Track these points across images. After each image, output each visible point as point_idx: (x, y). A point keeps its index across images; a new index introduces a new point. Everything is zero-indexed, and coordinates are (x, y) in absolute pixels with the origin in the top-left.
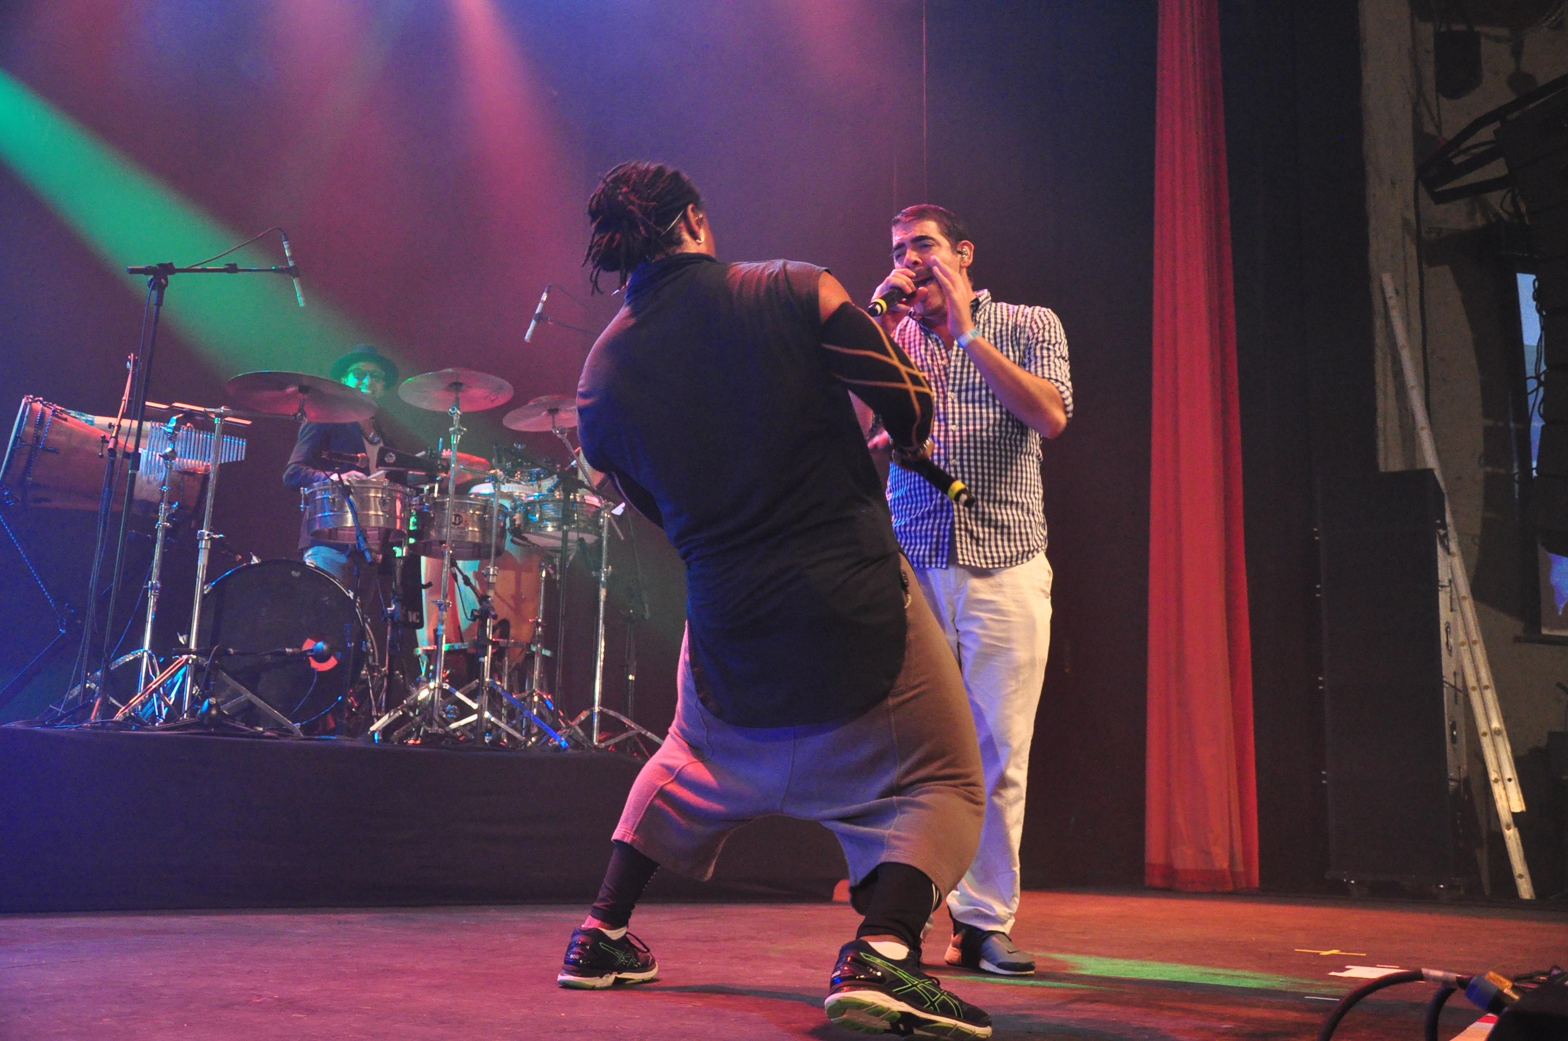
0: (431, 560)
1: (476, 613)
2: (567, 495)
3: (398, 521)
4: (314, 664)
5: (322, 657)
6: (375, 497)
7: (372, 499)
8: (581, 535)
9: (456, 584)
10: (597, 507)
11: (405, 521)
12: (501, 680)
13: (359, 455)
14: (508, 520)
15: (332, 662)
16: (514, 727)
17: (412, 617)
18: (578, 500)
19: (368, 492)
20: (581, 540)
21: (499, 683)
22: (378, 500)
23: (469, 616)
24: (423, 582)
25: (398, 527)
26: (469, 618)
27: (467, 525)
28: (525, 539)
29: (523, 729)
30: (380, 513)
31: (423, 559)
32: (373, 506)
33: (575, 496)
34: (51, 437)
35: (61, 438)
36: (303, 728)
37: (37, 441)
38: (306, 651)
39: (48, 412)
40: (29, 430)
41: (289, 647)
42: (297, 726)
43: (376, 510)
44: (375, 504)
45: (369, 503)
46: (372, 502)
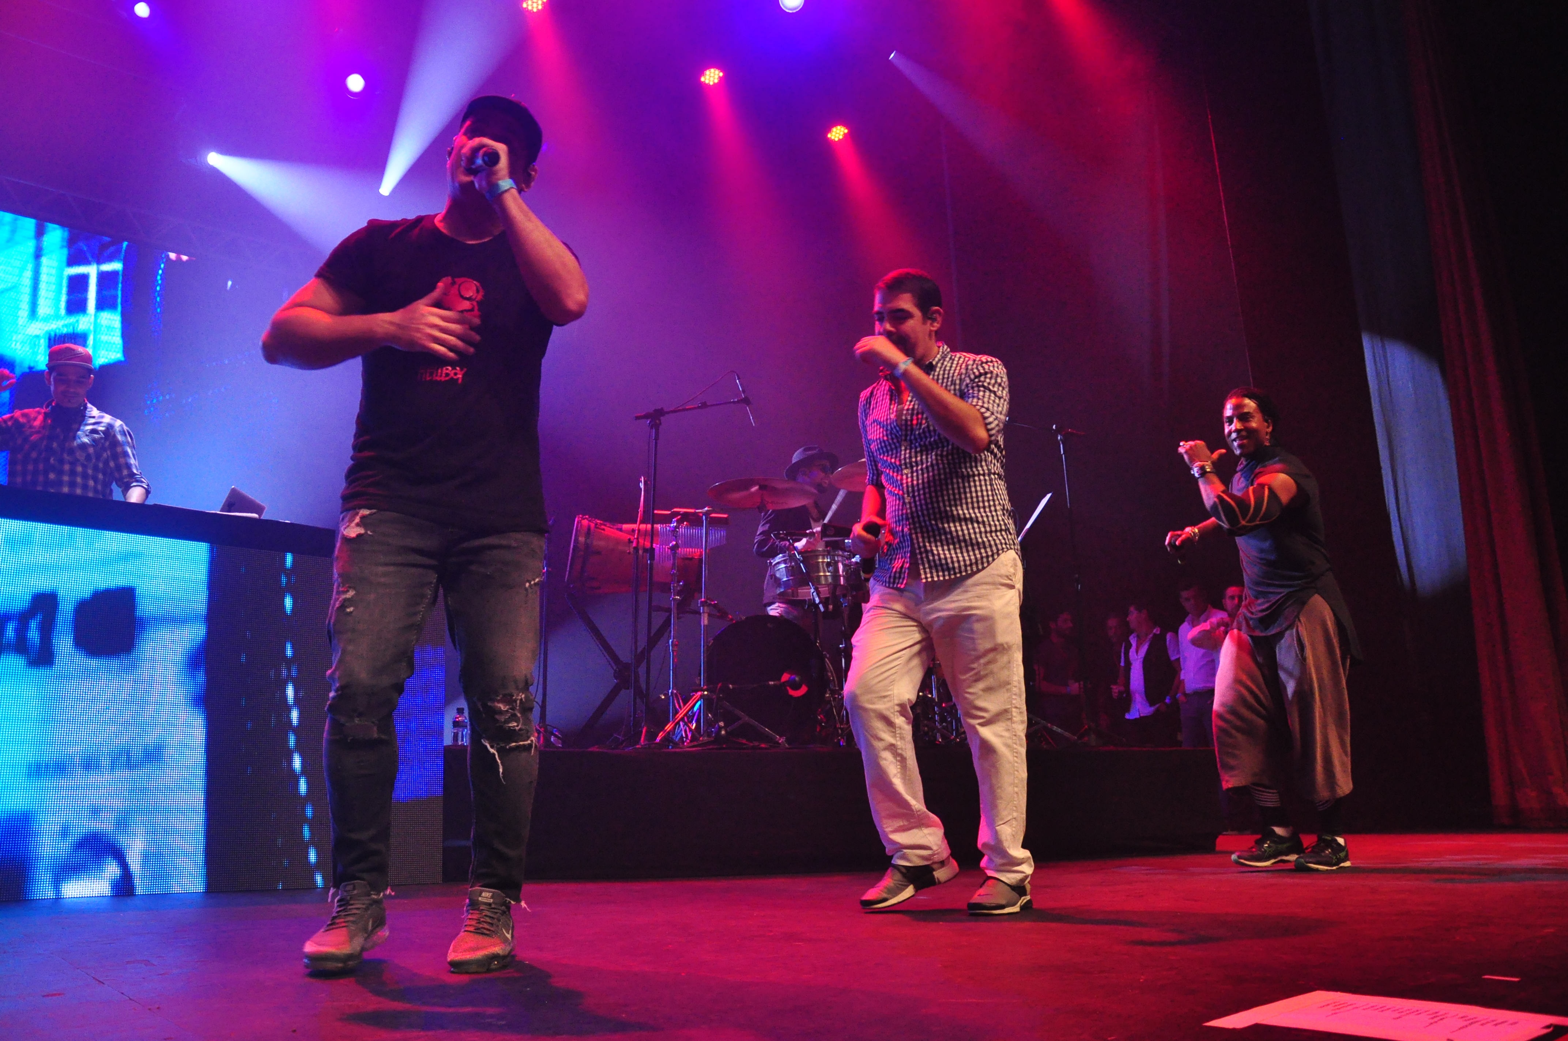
3: (841, 578)
4: (792, 693)
5: (796, 687)
6: (823, 562)
13: (807, 531)
15: (803, 690)
19: (818, 559)
21: (930, 696)
22: (825, 564)
25: (842, 583)
30: (828, 574)
34: (595, 543)
35: (602, 543)
36: (787, 741)
37: (587, 546)
38: (784, 682)
39: (592, 525)
40: (582, 539)
41: (771, 681)
42: (783, 739)
43: (824, 572)
44: (823, 567)
45: (818, 567)
46: (821, 566)
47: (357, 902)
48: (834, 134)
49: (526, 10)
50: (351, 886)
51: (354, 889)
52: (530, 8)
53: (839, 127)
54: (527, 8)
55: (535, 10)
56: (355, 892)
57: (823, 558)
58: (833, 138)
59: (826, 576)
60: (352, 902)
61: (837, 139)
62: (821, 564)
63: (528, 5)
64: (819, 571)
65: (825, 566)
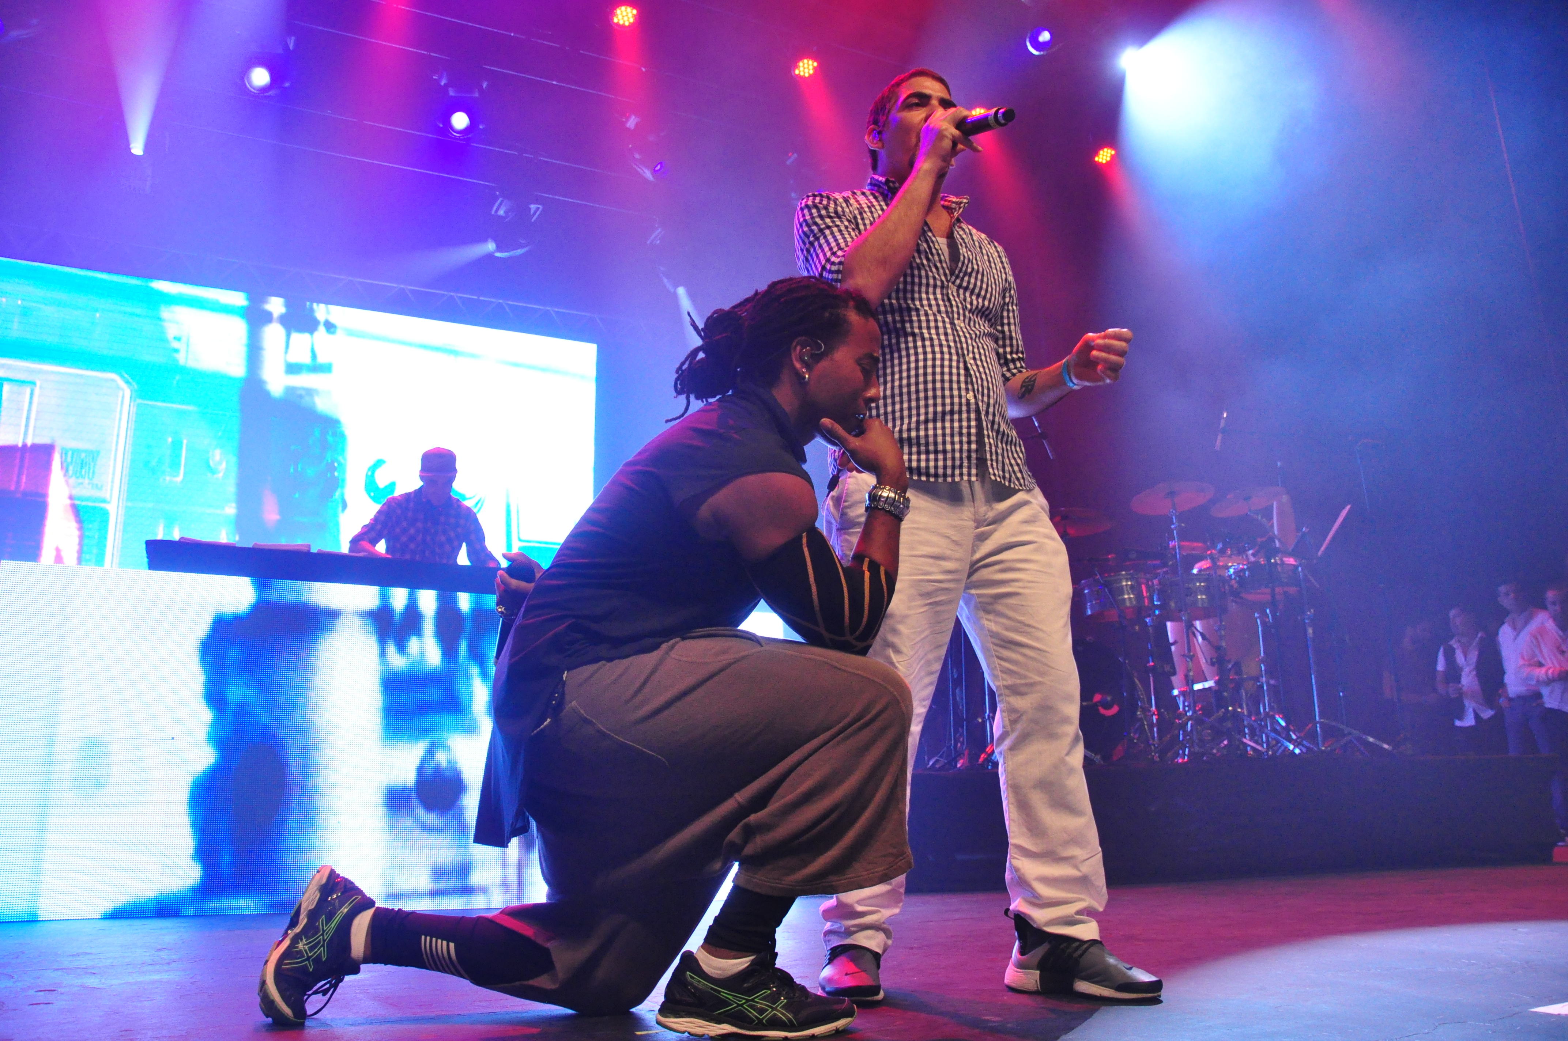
0: (1174, 623)
1: (1214, 660)
2: (1269, 560)
3: (1146, 600)
4: (1102, 711)
5: (1108, 706)
6: (1127, 585)
8: (1285, 589)
9: (1195, 639)
10: (1294, 565)
11: (1151, 599)
12: (1241, 707)
13: (1110, 557)
14: (1227, 587)
15: (1115, 709)
16: (1256, 742)
17: (1167, 668)
18: (1279, 562)
20: (1285, 593)
21: (1239, 710)
22: (1128, 587)
23: (1209, 661)
24: (1171, 640)
25: (1146, 604)
26: (1209, 663)
27: (1197, 595)
28: (1241, 598)
29: (1263, 742)
30: (1132, 596)
31: (1169, 624)
32: (1126, 591)
33: (1275, 559)
38: (1096, 702)
42: (1099, 757)
43: (1129, 594)
45: (1122, 589)
46: (1125, 589)
48: (1101, 156)
49: (799, 76)
52: (802, 74)
53: (1106, 150)
54: (799, 74)
55: (807, 75)
57: (1127, 582)
58: (1100, 161)
59: (1130, 598)
61: (1104, 162)
62: (1125, 587)
63: (800, 72)
64: (1123, 594)
65: (1129, 590)
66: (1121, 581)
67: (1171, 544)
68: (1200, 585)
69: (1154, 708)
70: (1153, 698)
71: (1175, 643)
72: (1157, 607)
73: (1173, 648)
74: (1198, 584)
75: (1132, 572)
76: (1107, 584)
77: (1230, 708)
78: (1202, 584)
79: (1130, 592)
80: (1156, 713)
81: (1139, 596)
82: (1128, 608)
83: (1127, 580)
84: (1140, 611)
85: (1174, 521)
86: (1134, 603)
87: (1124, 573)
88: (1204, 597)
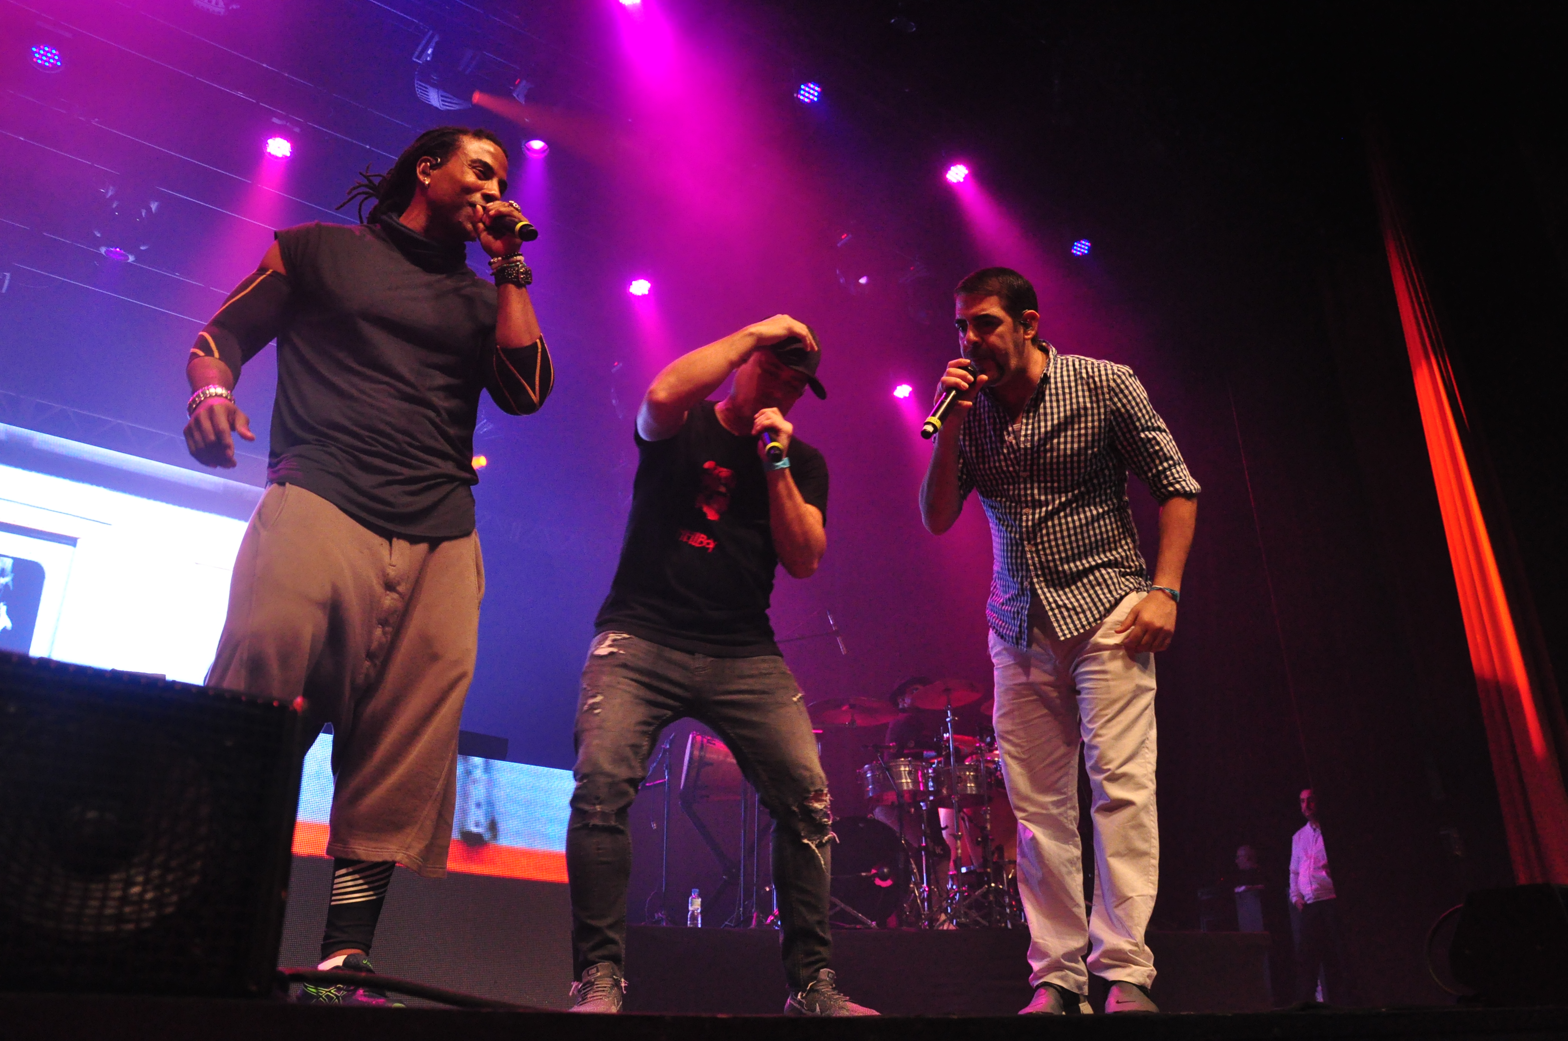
0: (945, 809)
5: (884, 878)
6: (905, 771)
7: (903, 772)
9: (964, 825)
13: (891, 745)
15: (888, 883)
19: (900, 767)
21: (1001, 887)
22: (906, 772)
24: (943, 825)
27: (966, 783)
31: (941, 810)
32: (904, 777)
34: (708, 755)
35: (714, 756)
36: (877, 924)
37: (701, 757)
38: (872, 874)
39: (705, 740)
40: (696, 753)
41: (864, 872)
42: (874, 924)
43: (906, 779)
44: (905, 775)
45: (901, 774)
46: (903, 774)
47: (601, 982)
48: (899, 391)
50: (595, 969)
51: (598, 971)
56: (599, 974)
57: (905, 767)
58: (898, 395)
59: (907, 783)
60: (596, 983)
61: (902, 397)
64: (901, 778)
66: (900, 766)
67: (946, 735)
68: (970, 774)
69: (925, 885)
70: (925, 875)
71: (946, 827)
72: (931, 793)
73: (944, 832)
74: (968, 773)
75: (909, 759)
76: (888, 769)
77: (993, 885)
78: (972, 774)
79: (908, 777)
80: (927, 889)
81: (915, 782)
82: (905, 791)
83: (905, 766)
84: (916, 795)
85: (949, 715)
86: (911, 786)
87: (903, 759)
88: (973, 785)
